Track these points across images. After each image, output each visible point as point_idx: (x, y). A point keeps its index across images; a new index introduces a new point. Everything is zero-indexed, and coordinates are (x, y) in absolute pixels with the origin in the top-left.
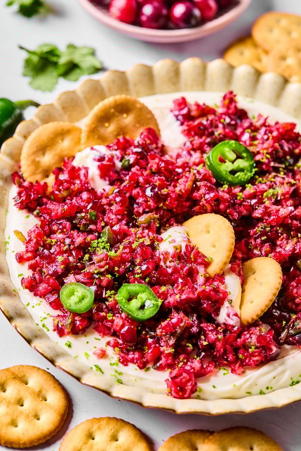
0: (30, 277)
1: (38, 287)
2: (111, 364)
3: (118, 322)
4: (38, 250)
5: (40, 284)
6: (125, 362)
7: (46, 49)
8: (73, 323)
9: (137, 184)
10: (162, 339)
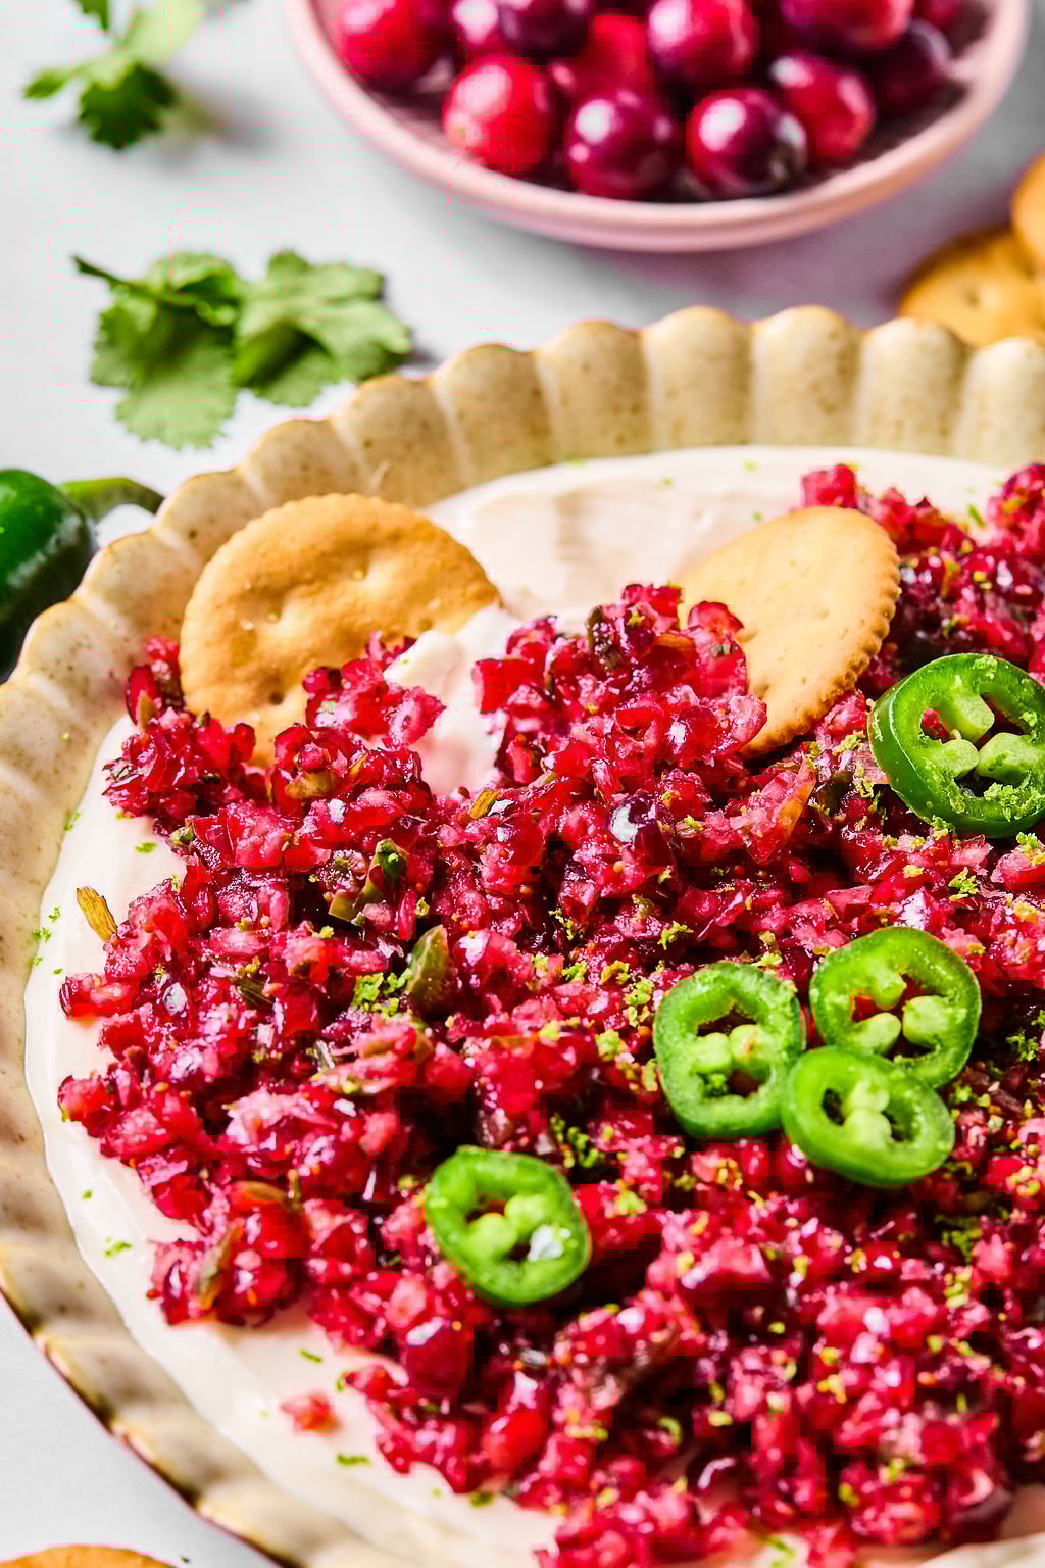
0: (95, 1077)
1: (120, 1121)
2: (342, 1459)
3: (406, 1299)
4: (150, 979)
5: (131, 1109)
6: (401, 1457)
7: (182, 276)
8: (227, 1274)
9: (583, 790)
10: (570, 1380)
